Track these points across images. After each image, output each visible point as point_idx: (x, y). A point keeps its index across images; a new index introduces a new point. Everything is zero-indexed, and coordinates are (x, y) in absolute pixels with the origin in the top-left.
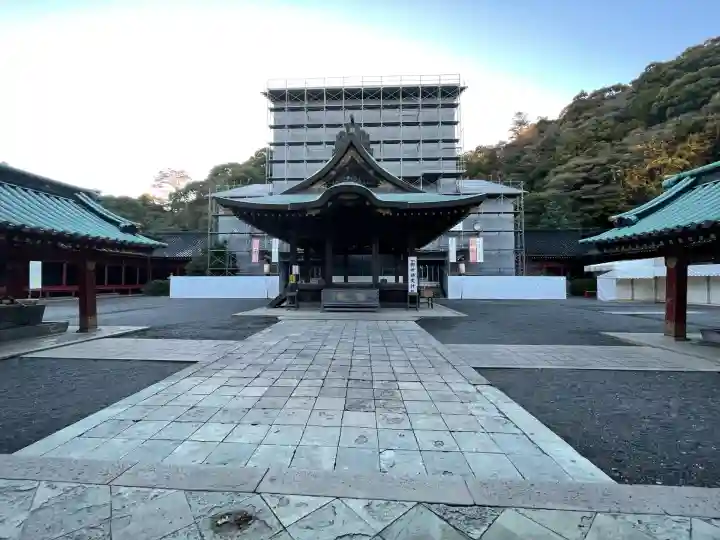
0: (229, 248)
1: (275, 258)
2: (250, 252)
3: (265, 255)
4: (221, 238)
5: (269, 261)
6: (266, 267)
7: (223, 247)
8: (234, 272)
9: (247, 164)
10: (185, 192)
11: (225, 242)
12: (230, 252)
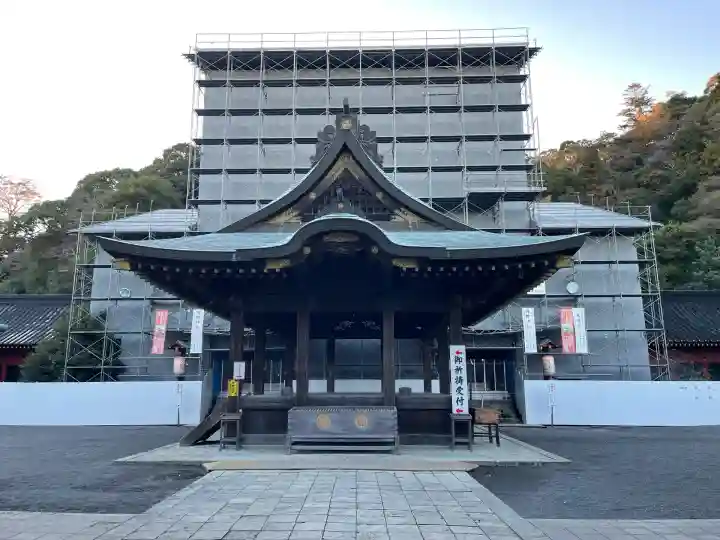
0: (109, 327)
1: (196, 346)
2: (149, 334)
3: (177, 340)
4: (95, 308)
5: (183, 352)
6: (178, 363)
7: (97, 325)
8: (116, 373)
9: (147, 171)
10: (29, 220)
11: (103, 316)
12: (111, 335)
